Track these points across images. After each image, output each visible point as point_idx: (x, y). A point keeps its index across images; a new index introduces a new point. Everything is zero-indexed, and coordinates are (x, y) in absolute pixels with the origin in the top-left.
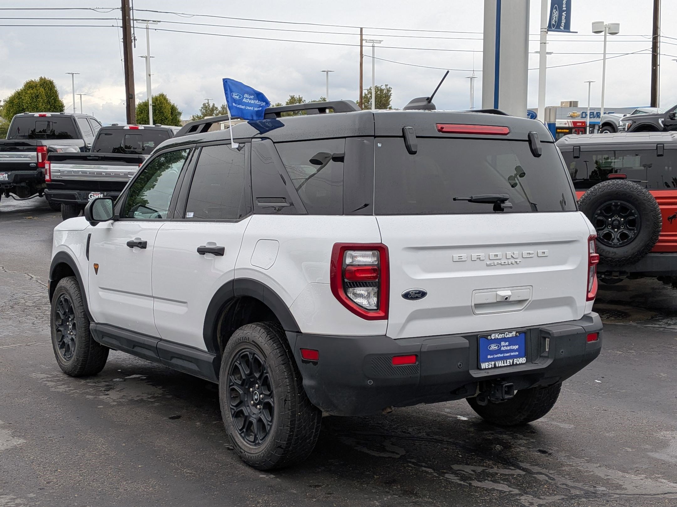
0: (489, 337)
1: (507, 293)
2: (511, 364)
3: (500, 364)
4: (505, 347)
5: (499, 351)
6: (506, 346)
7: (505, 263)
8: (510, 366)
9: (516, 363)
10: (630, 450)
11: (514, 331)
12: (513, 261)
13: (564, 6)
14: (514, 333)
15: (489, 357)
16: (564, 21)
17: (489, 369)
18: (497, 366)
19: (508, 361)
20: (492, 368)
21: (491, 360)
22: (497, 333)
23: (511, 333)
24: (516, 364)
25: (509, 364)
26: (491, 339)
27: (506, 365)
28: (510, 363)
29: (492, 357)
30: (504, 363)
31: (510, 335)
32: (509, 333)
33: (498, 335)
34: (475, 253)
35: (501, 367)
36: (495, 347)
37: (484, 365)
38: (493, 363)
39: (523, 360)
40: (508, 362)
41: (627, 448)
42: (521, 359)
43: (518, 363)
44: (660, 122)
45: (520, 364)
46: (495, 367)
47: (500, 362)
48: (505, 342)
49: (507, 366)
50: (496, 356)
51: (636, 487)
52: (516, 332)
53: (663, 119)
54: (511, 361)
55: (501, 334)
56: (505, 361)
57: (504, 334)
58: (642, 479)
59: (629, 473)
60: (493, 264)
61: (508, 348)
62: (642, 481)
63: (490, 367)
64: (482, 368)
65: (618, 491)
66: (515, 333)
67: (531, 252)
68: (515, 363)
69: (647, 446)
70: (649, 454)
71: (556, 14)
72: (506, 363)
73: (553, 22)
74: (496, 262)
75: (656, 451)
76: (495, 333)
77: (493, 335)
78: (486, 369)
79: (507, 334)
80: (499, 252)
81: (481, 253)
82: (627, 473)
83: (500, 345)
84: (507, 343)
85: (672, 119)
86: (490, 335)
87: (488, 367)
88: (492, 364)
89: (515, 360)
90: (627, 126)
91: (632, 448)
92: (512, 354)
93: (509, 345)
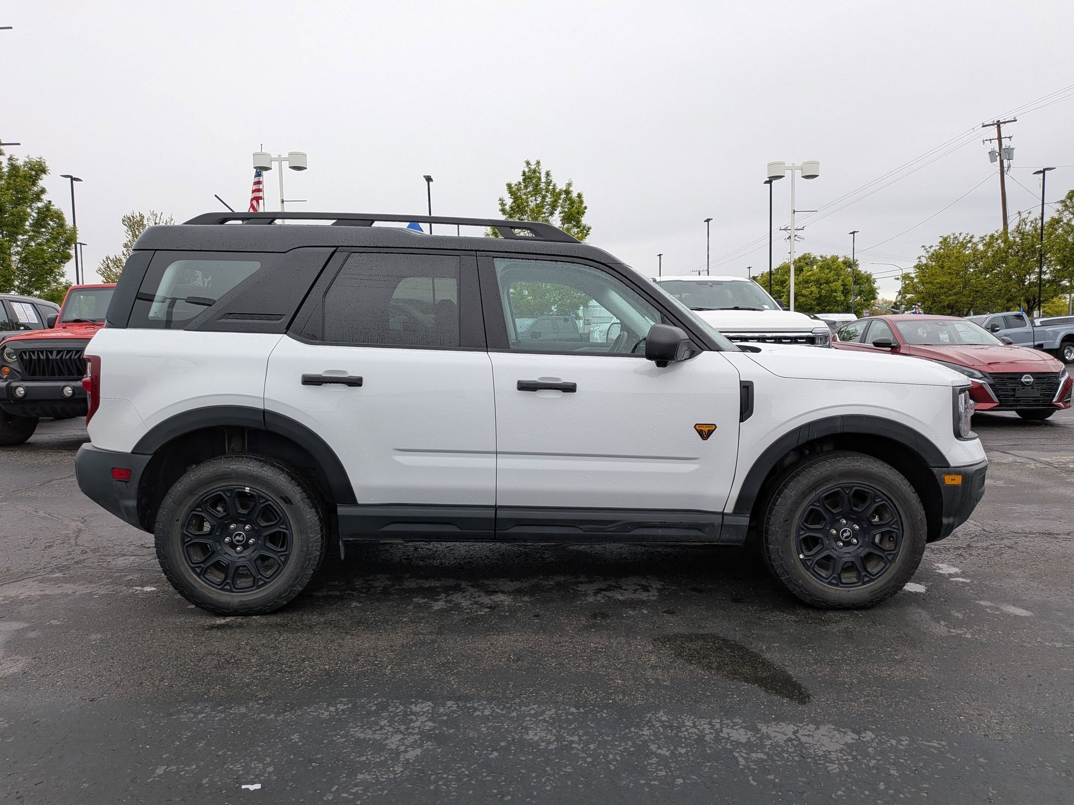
10: (54, 622)
41: (59, 623)
51: (24, 586)
58: (22, 593)
59: (39, 596)
62: (20, 592)
65: (40, 577)
69: (33, 635)
70: (26, 625)
75: (18, 631)
82: (41, 595)
91: (51, 626)
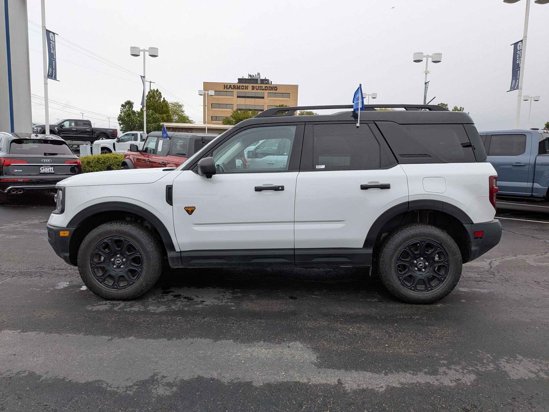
13: (54, 67)
16: (54, 74)
44: (56, 129)
53: (57, 128)
71: (51, 70)
73: (50, 74)
85: (61, 128)
90: (39, 129)
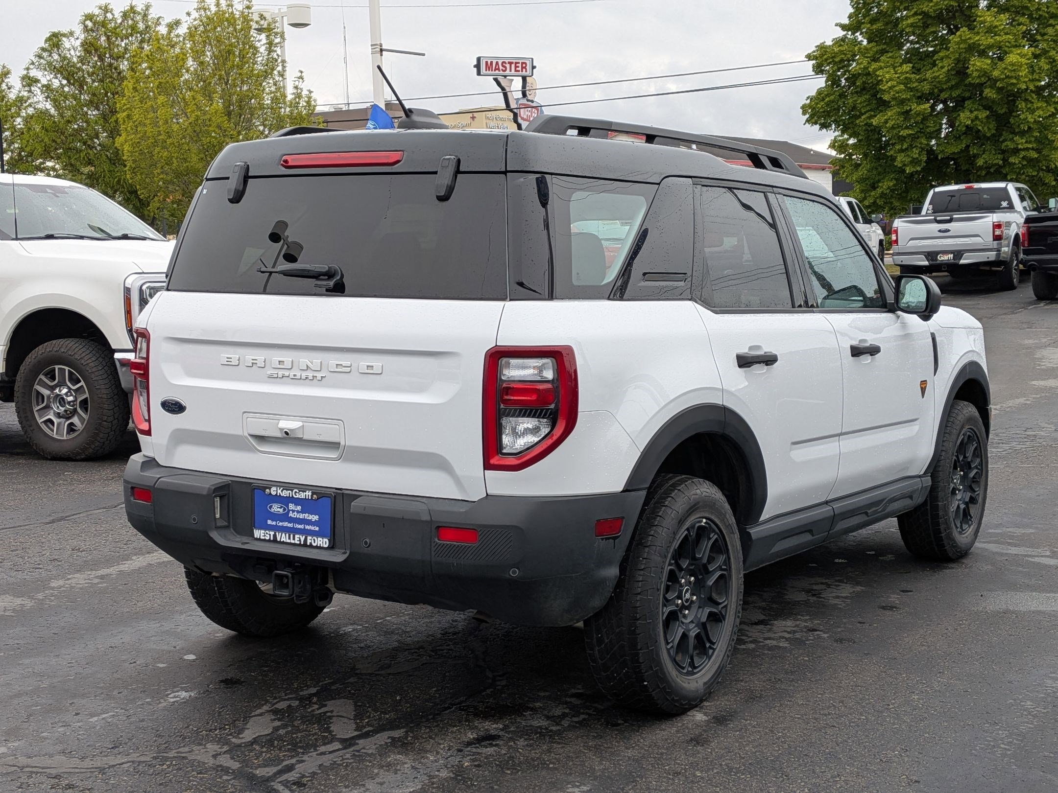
0: (268, 490)
1: (287, 424)
2: (302, 543)
3: (283, 537)
4: (295, 513)
5: (285, 517)
6: (298, 512)
7: (295, 375)
8: (300, 545)
9: (311, 543)
11: (309, 490)
12: (310, 374)
14: (308, 494)
15: (269, 522)
17: (265, 540)
18: (279, 540)
19: (297, 536)
20: (269, 541)
21: (271, 528)
22: (280, 487)
23: (303, 492)
24: (311, 546)
25: (298, 542)
26: (270, 494)
27: (293, 542)
28: (300, 540)
29: (274, 523)
30: (289, 538)
31: (302, 495)
32: (300, 491)
33: (282, 491)
34: (250, 355)
35: (283, 543)
36: (279, 509)
37: (258, 533)
38: (272, 533)
39: (324, 542)
40: (297, 539)
42: (319, 539)
43: (314, 545)
45: (317, 547)
46: (275, 541)
47: (284, 534)
48: (296, 504)
49: (294, 544)
50: (281, 524)
52: (313, 494)
54: (303, 539)
55: (287, 490)
56: (292, 536)
57: (292, 491)
60: (276, 376)
61: (301, 516)
63: (268, 538)
64: (255, 536)
66: (310, 494)
67: (344, 363)
68: (308, 544)
72: (294, 539)
74: (281, 373)
76: (277, 486)
77: (274, 489)
78: (259, 539)
79: (296, 492)
80: (287, 357)
81: (260, 355)
83: (288, 508)
84: (299, 508)
86: (270, 489)
87: (263, 538)
88: (270, 535)
89: (309, 538)
92: (307, 527)
93: (302, 512)
